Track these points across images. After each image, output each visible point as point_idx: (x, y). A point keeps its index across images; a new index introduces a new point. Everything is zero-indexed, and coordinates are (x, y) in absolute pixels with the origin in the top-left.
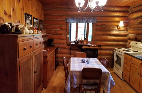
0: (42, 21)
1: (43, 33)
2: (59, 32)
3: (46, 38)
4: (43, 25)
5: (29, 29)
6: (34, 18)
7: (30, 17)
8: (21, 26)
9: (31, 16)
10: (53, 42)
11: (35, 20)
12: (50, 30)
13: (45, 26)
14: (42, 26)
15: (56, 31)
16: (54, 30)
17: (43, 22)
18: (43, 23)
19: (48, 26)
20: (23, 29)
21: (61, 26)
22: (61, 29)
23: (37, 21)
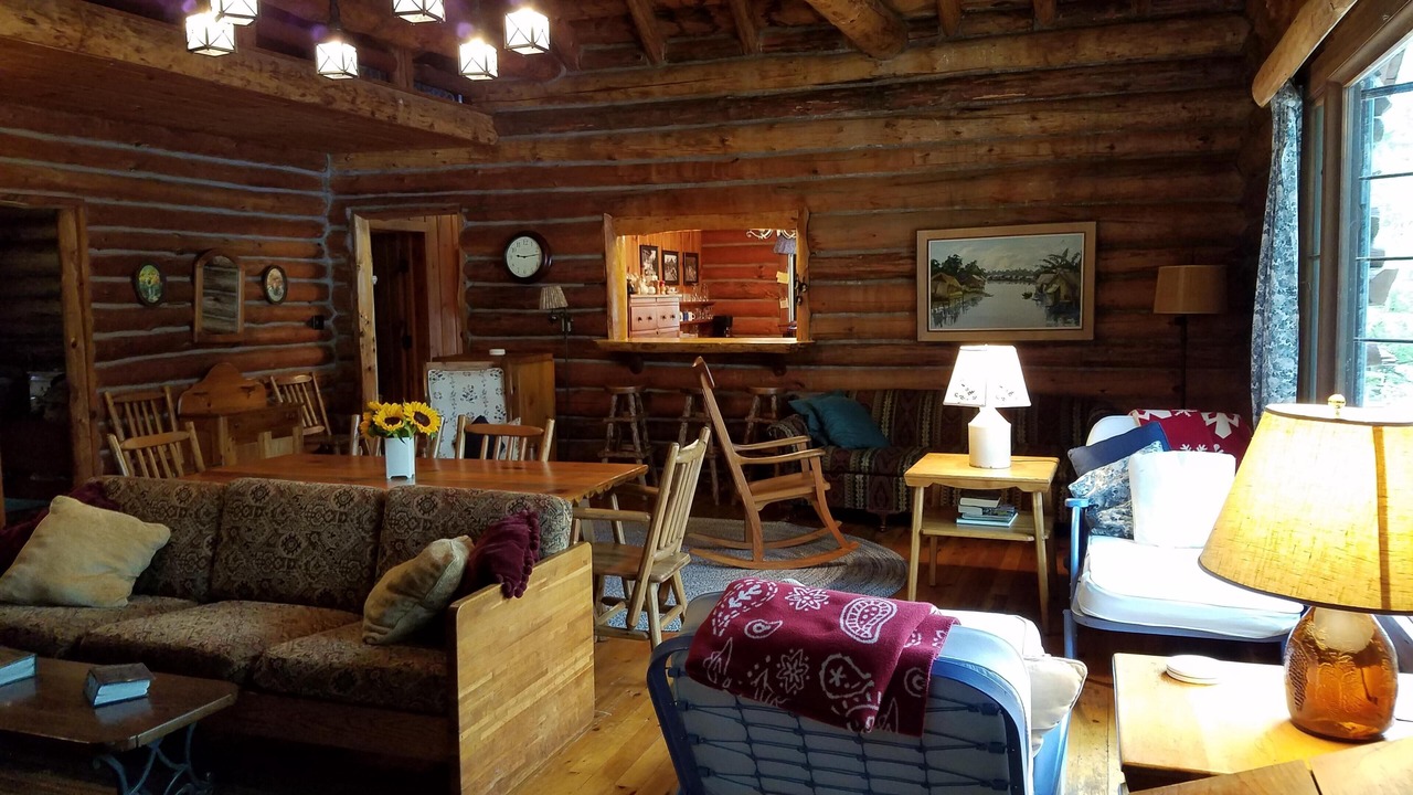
0: (696, 255)
1: (681, 292)
2: (754, 290)
3: (707, 311)
4: (697, 269)
5: (649, 286)
6: (664, 253)
7: (654, 252)
8: (633, 279)
9: (655, 248)
10: (730, 325)
11: (668, 258)
12: (722, 283)
13: (707, 269)
14: (691, 273)
15: (743, 285)
16: (736, 284)
17: (697, 258)
18: (697, 262)
19: (717, 268)
20: (637, 285)
21: (761, 267)
22: (760, 277)
23: (674, 258)
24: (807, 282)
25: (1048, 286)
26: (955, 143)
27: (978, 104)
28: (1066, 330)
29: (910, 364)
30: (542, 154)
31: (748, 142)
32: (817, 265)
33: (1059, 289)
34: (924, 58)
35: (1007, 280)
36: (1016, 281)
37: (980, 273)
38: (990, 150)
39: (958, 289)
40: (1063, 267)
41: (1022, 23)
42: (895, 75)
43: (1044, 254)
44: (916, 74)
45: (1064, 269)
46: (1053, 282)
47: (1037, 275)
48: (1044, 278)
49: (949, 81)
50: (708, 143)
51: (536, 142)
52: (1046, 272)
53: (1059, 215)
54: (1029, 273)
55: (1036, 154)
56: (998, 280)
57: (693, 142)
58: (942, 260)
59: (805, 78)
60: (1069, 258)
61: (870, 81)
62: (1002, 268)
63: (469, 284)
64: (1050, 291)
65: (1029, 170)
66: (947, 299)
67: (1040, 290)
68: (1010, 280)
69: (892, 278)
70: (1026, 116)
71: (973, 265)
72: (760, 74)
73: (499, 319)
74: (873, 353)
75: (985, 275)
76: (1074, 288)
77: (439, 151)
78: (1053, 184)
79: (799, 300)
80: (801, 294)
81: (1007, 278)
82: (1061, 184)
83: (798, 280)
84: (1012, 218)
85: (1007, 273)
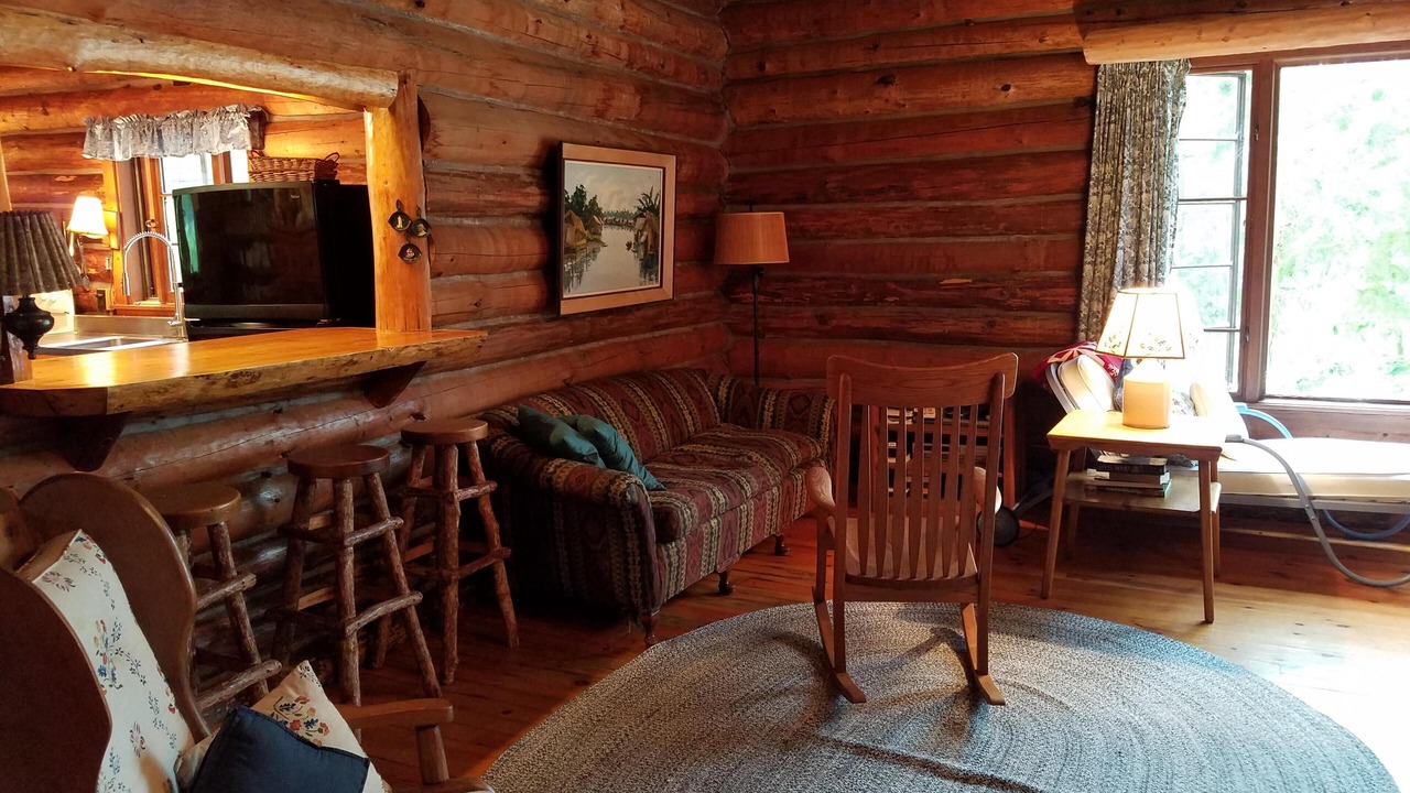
24: (423, 214)
25: (642, 233)
28: (649, 289)
32: (439, 186)
33: (647, 239)
35: (617, 224)
36: (623, 226)
37: (599, 213)
38: (588, 36)
39: (584, 237)
40: (648, 208)
43: (639, 192)
45: (650, 210)
46: (644, 228)
47: (635, 218)
48: (640, 222)
52: (640, 216)
54: (631, 216)
55: (618, 56)
56: (611, 223)
58: (572, 192)
60: (653, 200)
62: (613, 208)
64: (642, 239)
65: (617, 78)
66: (575, 250)
67: (636, 238)
68: (619, 224)
69: (513, 215)
71: (594, 201)
75: (603, 216)
76: (656, 237)
78: (638, 99)
79: (410, 254)
80: (414, 241)
81: (619, 221)
82: (643, 103)
83: (400, 213)
84: (614, 139)
85: (617, 214)
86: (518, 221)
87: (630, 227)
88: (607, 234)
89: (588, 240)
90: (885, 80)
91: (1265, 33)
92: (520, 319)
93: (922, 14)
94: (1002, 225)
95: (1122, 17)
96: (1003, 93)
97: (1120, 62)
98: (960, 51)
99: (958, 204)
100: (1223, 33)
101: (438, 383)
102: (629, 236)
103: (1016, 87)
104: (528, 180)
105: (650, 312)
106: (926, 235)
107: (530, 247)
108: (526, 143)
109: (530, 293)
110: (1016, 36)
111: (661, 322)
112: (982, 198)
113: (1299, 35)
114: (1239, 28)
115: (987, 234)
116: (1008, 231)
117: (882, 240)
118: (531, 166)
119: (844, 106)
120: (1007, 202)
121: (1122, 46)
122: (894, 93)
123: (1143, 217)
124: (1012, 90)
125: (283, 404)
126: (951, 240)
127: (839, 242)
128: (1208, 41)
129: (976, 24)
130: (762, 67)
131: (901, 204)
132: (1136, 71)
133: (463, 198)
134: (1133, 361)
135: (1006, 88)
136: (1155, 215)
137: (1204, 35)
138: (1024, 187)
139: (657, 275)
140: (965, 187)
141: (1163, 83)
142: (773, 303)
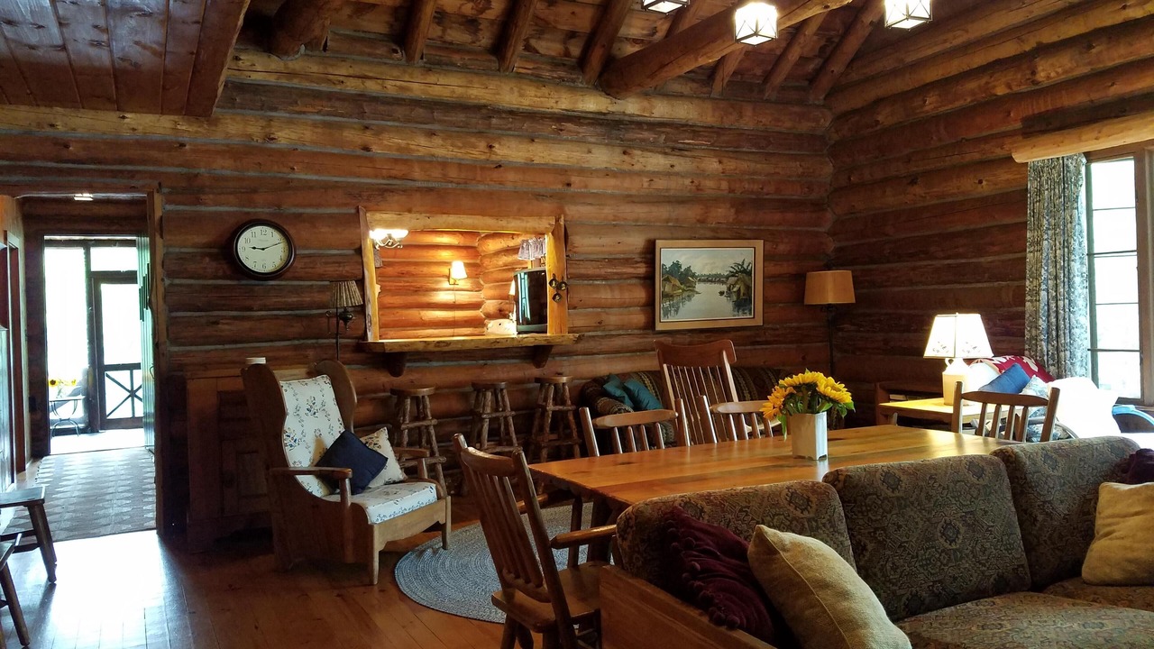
24: (565, 280)
25: (734, 286)
26: (669, 174)
27: (681, 146)
28: (744, 319)
29: (641, 351)
30: (280, 134)
31: (512, 151)
32: (574, 266)
33: (739, 289)
34: (645, 104)
35: (709, 281)
36: (715, 282)
37: (693, 275)
38: (692, 182)
39: (680, 288)
40: (741, 272)
41: (705, 90)
42: (624, 113)
43: (731, 262)
44: (638, 116)
45: (742, 273)
46: (736, 283)
47: (727, 277)
48: (732, 280)
49: (662, 124)
50: (474, 147)
51: (270, 120)
52: (733, 276)
53: (734, 234)
54: (723, 276)
55: (719, 189)
56: (704, 281)
57: (460, 145)
58: (668, 264)
59: (557, 102)
60: (745, 266)
61: (604, 114)
62: (706, 272)
63: (167, 282)
64: (735, 290)
65: (716, 200)
66: (672, 296)
67: (729, 289)
68: (711, 281)
69: (628, 278)
70: (715, 160)
71: (688, 269)
72: (519, 92)
73: (217, 323)
74: (618, 342)
75: (697, 277)
76: (748, 288)
77: (127, 115)
78: (733, 211)
79: (557, 297)
80: (560, 292)
81: (710, 279)
82: (737, 212)
83: (554, 279)
84: (709, 234)
85: (709, 276)
86: (634, 281)
87: (723, 283)
88: (699, 287)
89: (684, 290)
90: (913, 182)
91: (1122, 132)
92: (636, 331)
93: (934, 138)
94: (986, 275)
95: (1050, 127)
96: (979, 186)
97: (1038, 159)
98: (956, 159)
99: (963, 261)
100: (1095, 134)
101: (576, 360)
102: (724, 288)
103: (986, 180)
104: (639, 260)
105: (748, 333)
106: (944, 283)
107: (640, 294)
108: (636, 241)
109: (639, 318)
110: (987, 147)
111: (758, 339)
112: (975, 257)
113: (1145, 130)
114: (1105, 130)
115: (979, 282)
116: (989, 280)
117: (921, 287)
118: (641, 253)
119: (891, 199)
120: (990, 259)
121: (1035, 149)
122: (918, 190)
123: (1058, 267)
124: (984, 183)
125: (489, 362)
126: (958, 286)
127: (897, 289)
128: (1086, 141)
129: (967, 140)
130: (849, 179)
131: (929, 262)
132: (1051, 164)
133: (590, 272)
134: (947, 361)
135: (980, 182)
136: (1066, 265)
137: (1084, 137)
138: (996, 249)
139: (750, 310)
140: (961, 250)
141: (1068, 171)
142: (860, 331)
